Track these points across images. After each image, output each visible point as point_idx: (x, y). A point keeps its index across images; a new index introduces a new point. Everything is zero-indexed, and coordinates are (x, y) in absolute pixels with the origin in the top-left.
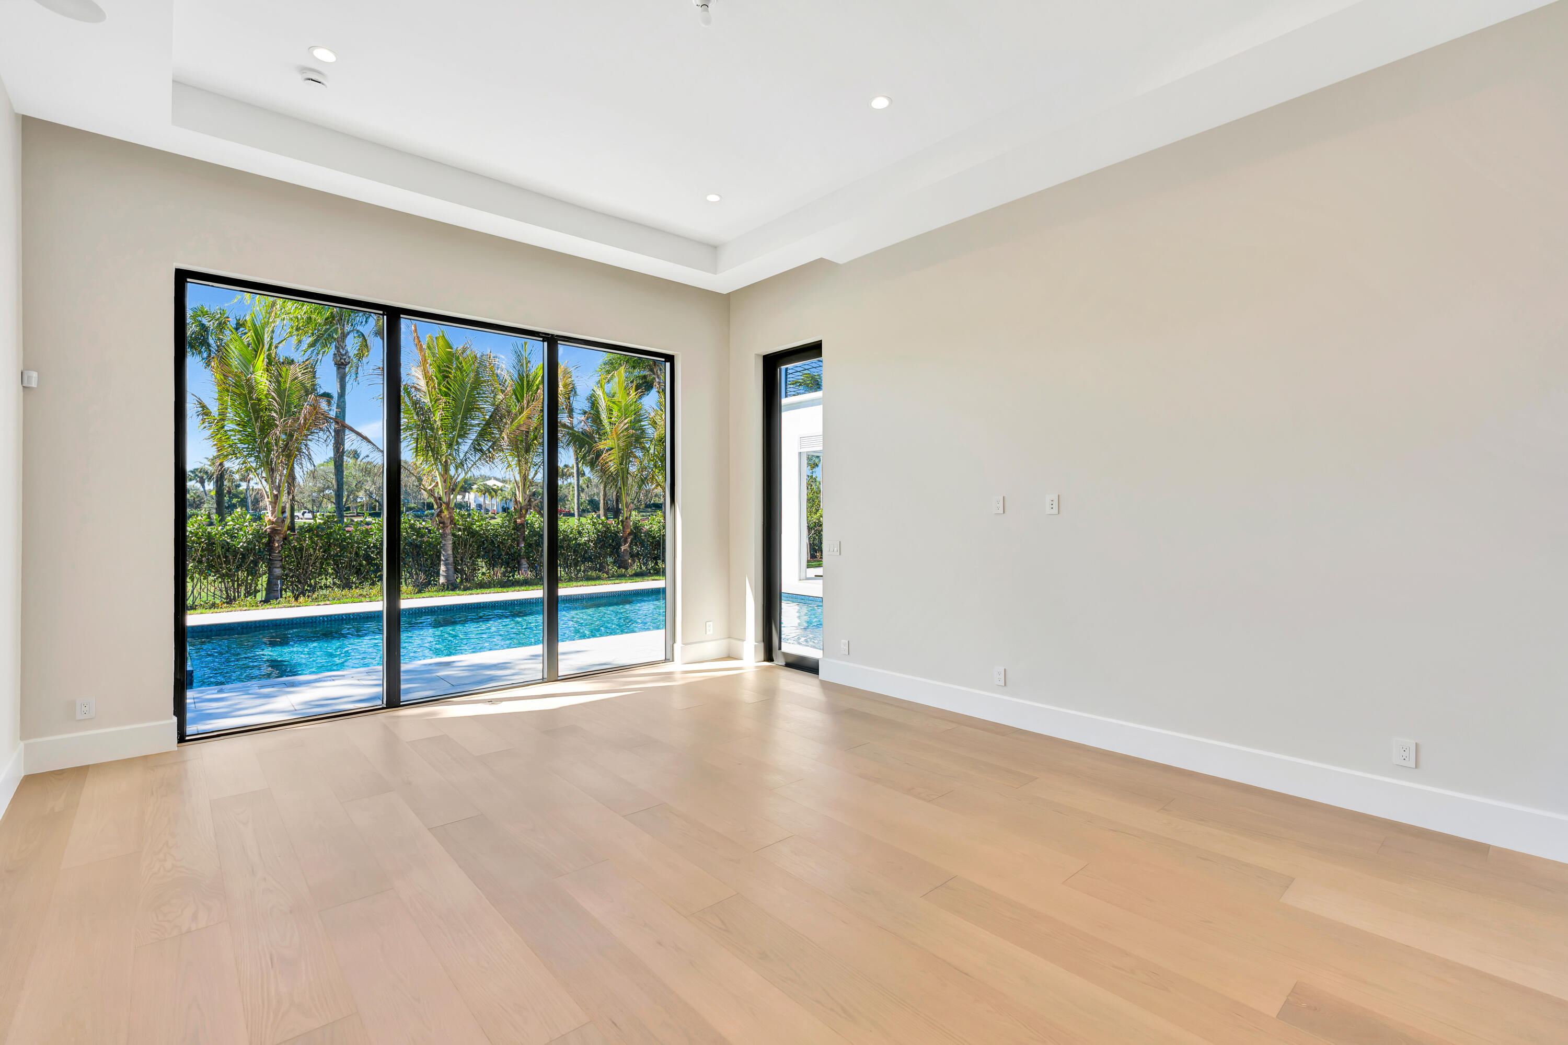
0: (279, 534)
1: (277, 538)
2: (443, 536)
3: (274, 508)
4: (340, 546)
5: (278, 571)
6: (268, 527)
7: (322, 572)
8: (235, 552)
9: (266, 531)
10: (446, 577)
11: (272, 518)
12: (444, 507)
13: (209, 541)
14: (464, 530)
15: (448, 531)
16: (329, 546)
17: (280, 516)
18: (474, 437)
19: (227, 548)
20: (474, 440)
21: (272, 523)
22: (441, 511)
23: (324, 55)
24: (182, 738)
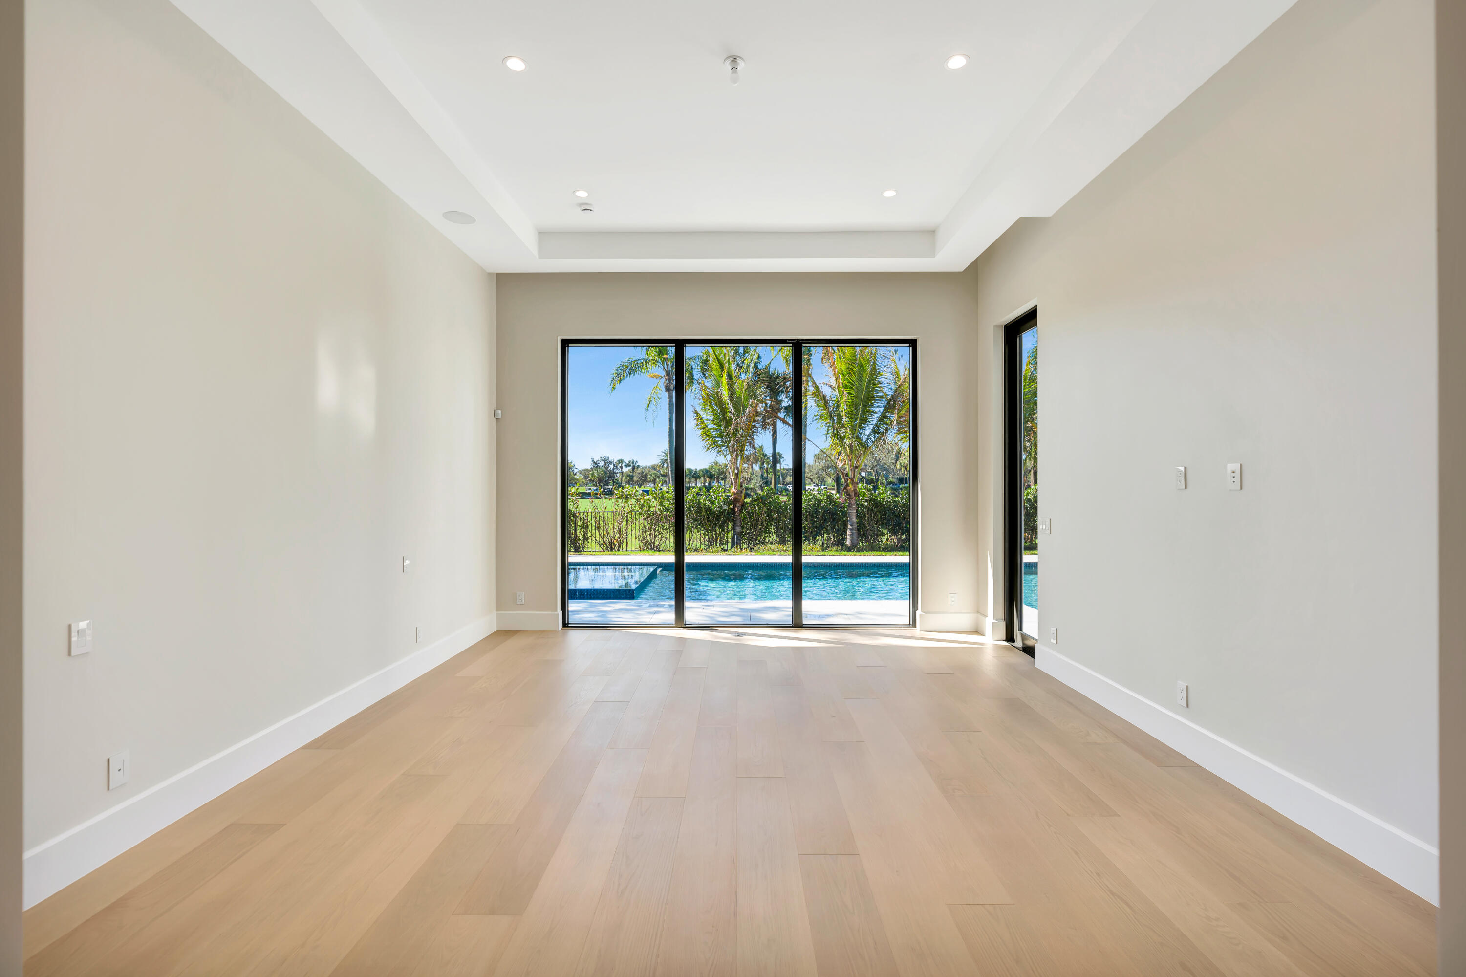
0: (739, 502)
1: (738, 505)
2: (850, 506)
3: (736, 483)
4: (778, 512)
5: (738, 529)
6: (732, 496)
7: (767, 531)
8: (714, 513)
9: (731, 499)
10: (851, 540)
11: (734, 490)
12: (849, 481)
13: (699, 506)
14: (870, 501)
15: (853, 502)
16: (771, 512)
17: (740, 489)
18: (874, 423)
19: (709, 510)
20: (875, 425)
21: (735, 494)
22: (847, 485)
23: (582, 194)
24: (565, 625)
